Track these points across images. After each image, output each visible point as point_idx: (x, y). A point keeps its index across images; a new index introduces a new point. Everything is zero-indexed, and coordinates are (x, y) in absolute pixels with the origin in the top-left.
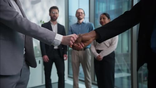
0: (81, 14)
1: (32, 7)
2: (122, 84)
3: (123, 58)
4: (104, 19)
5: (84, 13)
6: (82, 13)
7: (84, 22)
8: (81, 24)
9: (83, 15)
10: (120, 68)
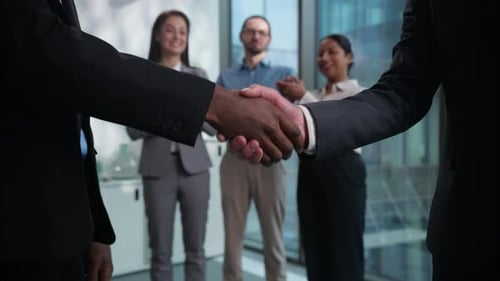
0: (258, 36)
1: (114, 16)
2: (404, 266)
3: (408, 182)
4: (331, 52)
5: (269, 34)
6: (261, 32)
7: (266, 62)
8: (255, 68)
9: (265, 39)
10: (399, 213)
